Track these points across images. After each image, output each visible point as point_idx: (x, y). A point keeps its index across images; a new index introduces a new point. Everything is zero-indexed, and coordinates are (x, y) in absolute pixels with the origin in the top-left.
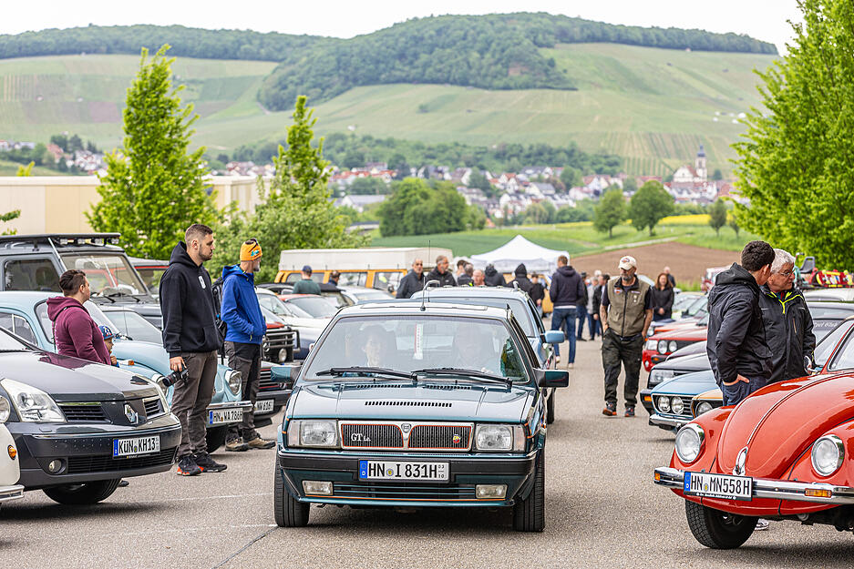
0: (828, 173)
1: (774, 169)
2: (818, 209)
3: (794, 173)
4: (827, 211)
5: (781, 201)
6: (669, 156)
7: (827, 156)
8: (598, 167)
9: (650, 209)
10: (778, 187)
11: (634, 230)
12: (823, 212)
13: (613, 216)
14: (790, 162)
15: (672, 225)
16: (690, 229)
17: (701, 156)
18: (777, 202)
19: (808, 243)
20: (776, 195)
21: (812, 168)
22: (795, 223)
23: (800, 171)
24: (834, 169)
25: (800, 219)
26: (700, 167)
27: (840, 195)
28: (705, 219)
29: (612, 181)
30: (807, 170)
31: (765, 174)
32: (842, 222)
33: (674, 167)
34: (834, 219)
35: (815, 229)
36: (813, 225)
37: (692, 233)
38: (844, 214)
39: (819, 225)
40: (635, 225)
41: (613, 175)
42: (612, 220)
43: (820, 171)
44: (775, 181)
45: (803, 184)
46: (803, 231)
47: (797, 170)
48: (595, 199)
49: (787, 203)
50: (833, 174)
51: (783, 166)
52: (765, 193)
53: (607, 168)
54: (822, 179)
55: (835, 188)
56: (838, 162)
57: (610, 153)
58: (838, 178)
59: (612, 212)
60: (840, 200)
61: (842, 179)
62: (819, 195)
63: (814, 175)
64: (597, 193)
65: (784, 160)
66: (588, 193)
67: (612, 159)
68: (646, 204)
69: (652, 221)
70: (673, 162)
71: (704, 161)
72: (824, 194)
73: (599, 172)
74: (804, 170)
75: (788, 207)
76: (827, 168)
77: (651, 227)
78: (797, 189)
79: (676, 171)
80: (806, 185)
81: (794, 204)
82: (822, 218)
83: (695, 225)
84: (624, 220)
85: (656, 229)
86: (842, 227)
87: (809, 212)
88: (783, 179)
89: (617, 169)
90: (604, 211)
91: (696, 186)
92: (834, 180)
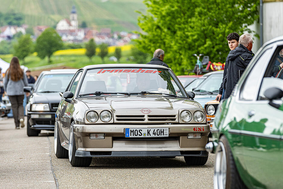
0: (198, 16)
1: (168, 14)
2: (192, 36)
3: (179, 16)
4: (198, 37)
5: (172, 32)
6: (53, 13)
7: (196, 6)
8: (9, 21)
9: (48, 46)
10: (170, 24)
11: (38, 59)
12: (195, 37)
13: (24, 51)
14: (176, 10)
15: (62, 56)
16: (73, 58)
17: (74, 13)
18: (169, 32)
19: (187, 54)
20: (169, 29)
21: (188, 13)
22: (180, 43)
23: (182, 15)
24: (200, 14)
25: (183, 41)
26: (73, 20)
27: (204, 28)
28: (83, 51)
29: (19, 29)
30: (186, 15)
31: (163, 17)
32: (205, 43)
33: (57, 20)
34: (201, 41)
35: (191, 46)
36: (190, 44)
37: (74, 61)
38: (206, 38)
39: (193, 44)
40: (39, 56)
41: (19, 25)
42: (25, 53)
43: (192, 15)
44: (169, 20)
45: (184, 22)
46: (184, 47)
47: (180, 14)
48: (9, 41)
49: (175, 32)
50: (200, 16)
51: (173, 12)
52: (163, 28)
53: (15, 22)
54: (194, 19)
55: (201, 24)
56: (203, 10)
57: (16, 12)
58: (203, 18)
59: (24, 48)
60: (204, 30)
61: (205, 19)
62: (192, 28)
63: (190, 17)
64: (9, 37)
65: (173, 9)
66: (3, 37)
67: (18, 16)
68: (45, 43)
69: (50, 53)
70: (56, 17)
71: (75, 16)
72: (195, 27)
73: (10, 24)
74: (184, 14)
75: (176, 35)
76: (196, 13)
77: (49, 57)
78: (180, 25)
79: (57, 23)
80: (185, 23)
81: (179, 33)
82: (195, 41)
83: (75, 56)
84: (32, 53)
85: (52, 58)
86: (206, 46)
87: (187, 37)
88: (173, 20)
89: (21, 22)
90: (20, 48)
91: (71, 32)
92: (201, 20)
